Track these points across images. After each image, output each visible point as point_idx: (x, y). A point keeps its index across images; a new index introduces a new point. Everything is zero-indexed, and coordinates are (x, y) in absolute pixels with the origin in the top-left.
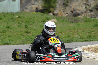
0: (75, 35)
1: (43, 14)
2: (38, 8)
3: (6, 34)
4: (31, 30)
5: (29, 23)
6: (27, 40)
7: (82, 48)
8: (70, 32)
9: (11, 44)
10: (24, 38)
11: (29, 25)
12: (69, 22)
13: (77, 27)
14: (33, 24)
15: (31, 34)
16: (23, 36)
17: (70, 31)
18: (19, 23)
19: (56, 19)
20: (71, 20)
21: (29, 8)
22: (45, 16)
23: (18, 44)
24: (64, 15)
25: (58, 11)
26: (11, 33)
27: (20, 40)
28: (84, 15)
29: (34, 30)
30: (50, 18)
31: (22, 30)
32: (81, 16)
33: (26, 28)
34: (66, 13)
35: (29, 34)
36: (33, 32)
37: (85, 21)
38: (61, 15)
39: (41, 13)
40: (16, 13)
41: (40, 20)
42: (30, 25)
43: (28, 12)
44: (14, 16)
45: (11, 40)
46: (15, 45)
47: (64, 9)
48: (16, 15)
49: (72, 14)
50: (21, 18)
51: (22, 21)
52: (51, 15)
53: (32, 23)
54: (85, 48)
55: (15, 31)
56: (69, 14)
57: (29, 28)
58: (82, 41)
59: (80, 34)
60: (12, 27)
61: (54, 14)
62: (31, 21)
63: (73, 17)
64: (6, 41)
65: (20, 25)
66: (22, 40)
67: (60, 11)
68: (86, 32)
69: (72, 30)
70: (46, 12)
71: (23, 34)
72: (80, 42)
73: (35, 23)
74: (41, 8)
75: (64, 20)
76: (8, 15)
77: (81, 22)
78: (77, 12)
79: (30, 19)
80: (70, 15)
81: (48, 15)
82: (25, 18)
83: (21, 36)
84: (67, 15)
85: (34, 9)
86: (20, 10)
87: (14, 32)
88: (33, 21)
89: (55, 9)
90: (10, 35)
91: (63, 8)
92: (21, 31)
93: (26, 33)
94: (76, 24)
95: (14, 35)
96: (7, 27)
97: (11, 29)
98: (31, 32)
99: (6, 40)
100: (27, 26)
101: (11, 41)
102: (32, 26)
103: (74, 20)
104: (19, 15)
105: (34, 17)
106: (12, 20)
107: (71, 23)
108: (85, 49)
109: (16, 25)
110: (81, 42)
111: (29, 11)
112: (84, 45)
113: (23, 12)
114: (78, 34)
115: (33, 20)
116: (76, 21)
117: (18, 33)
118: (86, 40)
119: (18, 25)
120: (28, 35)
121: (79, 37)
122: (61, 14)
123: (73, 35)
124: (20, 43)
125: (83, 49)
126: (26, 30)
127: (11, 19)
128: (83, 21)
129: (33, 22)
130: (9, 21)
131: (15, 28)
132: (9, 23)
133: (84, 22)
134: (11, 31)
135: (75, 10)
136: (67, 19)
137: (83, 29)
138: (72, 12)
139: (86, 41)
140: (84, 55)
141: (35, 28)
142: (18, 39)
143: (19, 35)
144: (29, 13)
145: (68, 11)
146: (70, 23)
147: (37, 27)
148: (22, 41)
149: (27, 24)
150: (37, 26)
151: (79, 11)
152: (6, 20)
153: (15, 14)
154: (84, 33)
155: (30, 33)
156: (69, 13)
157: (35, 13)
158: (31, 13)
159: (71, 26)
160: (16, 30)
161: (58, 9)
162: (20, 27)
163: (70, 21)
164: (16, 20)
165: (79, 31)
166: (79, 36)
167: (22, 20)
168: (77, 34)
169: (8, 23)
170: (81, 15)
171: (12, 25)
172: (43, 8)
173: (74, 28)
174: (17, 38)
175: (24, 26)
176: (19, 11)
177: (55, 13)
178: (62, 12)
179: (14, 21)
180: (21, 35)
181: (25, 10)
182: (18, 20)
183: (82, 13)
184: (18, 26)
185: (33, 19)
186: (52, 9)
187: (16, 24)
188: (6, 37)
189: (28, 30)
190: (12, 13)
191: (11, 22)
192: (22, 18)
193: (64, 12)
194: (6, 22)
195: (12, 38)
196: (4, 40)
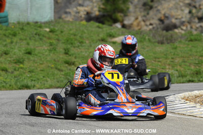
0: (168, 70)
1: (100, 25)
2: (91, 13)
3: (25, 67)
4: (75, 58)
5: (72, 44)
6: (68, 79)
7: (183, 97)
8: (156, 63)
9: (34, 86)
10: (61, 76)
11: (72, 48)
12: (155, 42)
13: (171, 52)
14: (81, 46)
15: (75, 66)
16: (59, 70)
17: (157, 60)
18: (51, 44)
20: (160, 39)
21: (73, 14)
22: (106, 29)
23: (48, 86)
24: (145, 28)
25: (133, 19)
26: (36, 65)
27: (54, 79)
28: (187, 27)
29: (83, 57)
30: (115, 34)
31: (59, 59)
32: (180, 31)
33: (66, 53)
34: (148, 23)
35: (73, 66)
36: (80, 63)
37: (189, 39)
38: (139, 27)
39: (97, 24)
40: (46, 23)
41: (96, 38)
42: (74, 47)
43: (71, 20)
44: (42, 29)
45: (34, 79)
46: (42, 89)
47: (144, 16)
48: (46, 27)
49: (162, 26)
50: (55, 33)
51: (58, 40)
52: (117, 27)
53: (78, 43)
54: (188, 97)
55: (43, 60)
56: (154, 26)
57: (73, 55)
58: (182, 81)
59: (179, 68)
60: (36, 52)
61: (124, 26)
62: (76, 40)
63: (164, 32)
64: (26, 81)
65: (53, 48)
66: (57, 79)
67: (137, 19)
68: (190, 64)
69: (160, 60)
70: (108, 21)
71: (59, 67)
72: (177, 83)
73: (84, 44)
74: (97, 13)
75: (145, 39)
76: (28, 26)
77: (180, 42)
78: (172, 22)
79: (74, 35)
80: (158, 28)
81: (112, 27)
82: (64, 33)
83: (56, 72)
84: (151, 27)
85: (83, 14)
86: (54, 16)
87: (41, 62)
88: (81, 40)
89: (126, 16)
90: (33, 68)
91: (143, 14)
92: (56, 60)
93: (67, 65)
94: (169, 45)
95: (42, 69)
96: (27, 51)
97: (35, 56)
98: (77, 63)
99: (25, 78)
100: (68, 51)
101: (35, 81)
102: (79, 50)
103: (165, 39)
104: (52, 27)
105: (83, 32)
106: (37, 37)
107: (160, 45)
108: (187, 99)
109: (46, 48)
110: (180, 83)
111: (73, 19)
112: (187, 91)
113: (61, 20)
114: (173, 67)
115: (80, 37)
116: (170, 40)
117: (50, 65)
118: (191, 79)
119: (49, 48)
120: (70, 70)
121: (176, 74)
122: (138, 25)
123: (163, 69)
124: (53, 84)
125: (183, 99)
126: (66, 58)
127: (36, 34)
128: (183, 41)
129: (81, 42)
130: (30, 39)
131: (43, 55)
132: (31, 43)
133: (187, 42)
134: (34, 61)
135: (167, 17)
136: (151, 35)
137: (183, 57)
138: (161, 20)
139: (190, 81)
140: (185, 112)
141: (84, 53)
142: (48, 77)
143: (52, 68)
144: (72, 22)
145: (153, 19)
146: (156, 44)
147: (88, 53)
148: (58, 82)
149: (69, 46)
151: (176, 19)
152: (25, 38)
153: (43, 25)
154: (186, 65)
155: (73, 64)
156: (156, 24)
157: (84, 22)
158: (77, 23)
159: (159, 50)
160: (46, 59)
161: (132, 14)
162: (53, 52)
163: (157, 40)
164: (45, 37)
165: (176, 61)
166: (177, 72)
167: (57, 37)
168: (171, 67)
169: (28, 44)
170: (180, 27)
171: (37, 47)
172: (101, 13)
173: (165, 55)
174: (48, 74)
175: (61, 50)
176: (53, 19)
177: (126, 22)
178: (140, 22)
179: (41, 39)
180: (56, 68)
181: (64, 16)
182: (49, 38)
183: (183, 23)
184: (50, 51)
185: (80, 35)
186: (119, 16)
187: (44, 46)
188: (24, 73)
189: (70, 57)
190: (37, 22)
191: (35, 41)
192: (58, 33)
193: (144, 21)
194: (24, 41)
195: (37, 74)
196: (21, 79)
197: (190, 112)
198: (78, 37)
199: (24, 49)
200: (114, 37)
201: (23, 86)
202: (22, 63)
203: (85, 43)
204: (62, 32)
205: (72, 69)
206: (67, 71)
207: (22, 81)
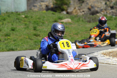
1: (54, 13)
2: (48, 6)
3: (11, 38)
4: (40, 32)
5: (38, 24)
6: (36, 45)
7: (102, 53)
8: (87, 34)
9: (16, 49)
10: (32, 43)
12: (86, 21)
14: (43, 25)
15: (40, 37)
16: (31, 39)
17: (87, 32)
18: (26, 25)
19: (70, 18)
20: (88, 20)
21: (38, 6)
22: (57, 15)
23: (25, 49)
25: (73, 8)
26: (17, 37)
27: (28, 44)
28: (104, 12)
29: (44, 32)
30: (62, 18)
32: (101, 15)
33: (35, 29)
34: (81, 11)
35: (39, 37)
36: (43, 35)
38: (77, 13)
39: (52, 12)
40: (22, 12)
41: (51, 20)
42: (39, 26)
44: (20, 16)
45: (16, 45)
46: (21, 50)
47: (79, 7)
48: (23, 15)
49: (90, 12)
50: (28, 18)
51: (30, 22)
52: (64, 14)
54: (105, 53)
55: (21, 34)
56: (85, 12)
57: (38, 30)
60: (17, 29)
61: (68, 13)
62: (40, 22)
63: (91, 16)
65: (27, 27)
67: (75, 8)
69: (89, 32)
70: (59, 10)
71: (31, 38)
74: (52, 6)
76: (12, 14)
78: (95, 10)
79: (39, 19)
80: (87, 14)
81: (60, 14)
83: (29, 40)
85: (44, 7)
86: (27, 8)
87: (20, 35)
88: (43, 22)
89: (68, 7)
90: (16, 39)
91: (78, 5)
92: (29, 33)
93: (35, 36)
94: (94, 23)
95: (21, 39)
97: (17, 32)
98: (41, 35)
99: (11, 45)
101: (17, 46)
102: (42, 27)
103: (91, 19)
104: (26, 15)
105: (44, 17)
106: (17, 21)
107: (89, 23)
108: (105, 54)
109: (23, 27)
112: (104, 49)
113: (31, 11)
116: (95, 20)
117: (25, 37)
119: (24, 27)
120: (37, 39)
122: (76, 12)
124: (28, 48)
126: (35, 32)
127: (17, 19)
129: (43, 23)
130: (13, 22)
131: (21, 31)
132: (14, 24)
134: (16, 34)
135: (92, 7)
136: (84, 18)
138: (89, 9)
141: (45, 29)
142: (25, 44)
143: (27, 38)
144: (37, 11)
145: (84, 8)
146: (87, 23)
147: (47, 29)
148: (30, 46)
149: (36, 25)
150: (47, 27)
151: (98, 8)
152: (10, 21)
153: (21, 14)
155: (39, 35)
157: (45, 11)
158: (41, 12)
159: (88, 26)
160: (23, 33)
161: (72, 6)
162: (27, 29)
164: (22, 20)
167: (29, 20)
169: (12, 25)
170: (100, 12)
171: (18, 26)
172: (55, 6)
174: (24, 42)
175: (32, 28)
176: (26, 10)
177: (69, 11)
178: (77, 10)
179: (20, 22)
180: (29, 38)
181: (33, 8)
182: (25, 21)
183: (102, 10)
185: (42, 19)
186: (65, 7)
188: (11, 42)
189: (37, 32)
190: (17, 12)
191: (17, 23)
192: (30, 18)
193: (79, 10)
194: (10, 23)
195: (18, 42)
196: (9, 45)
197: (107, 62)
198: (41, 20)
199: (10, 27)
200: (62, 19)
201: (10, 49)
202: (9, 36)
203: (46, 23)
204: (32, 17)
205: (38, 38)
206: (35, 40)
207: (10, 46)
